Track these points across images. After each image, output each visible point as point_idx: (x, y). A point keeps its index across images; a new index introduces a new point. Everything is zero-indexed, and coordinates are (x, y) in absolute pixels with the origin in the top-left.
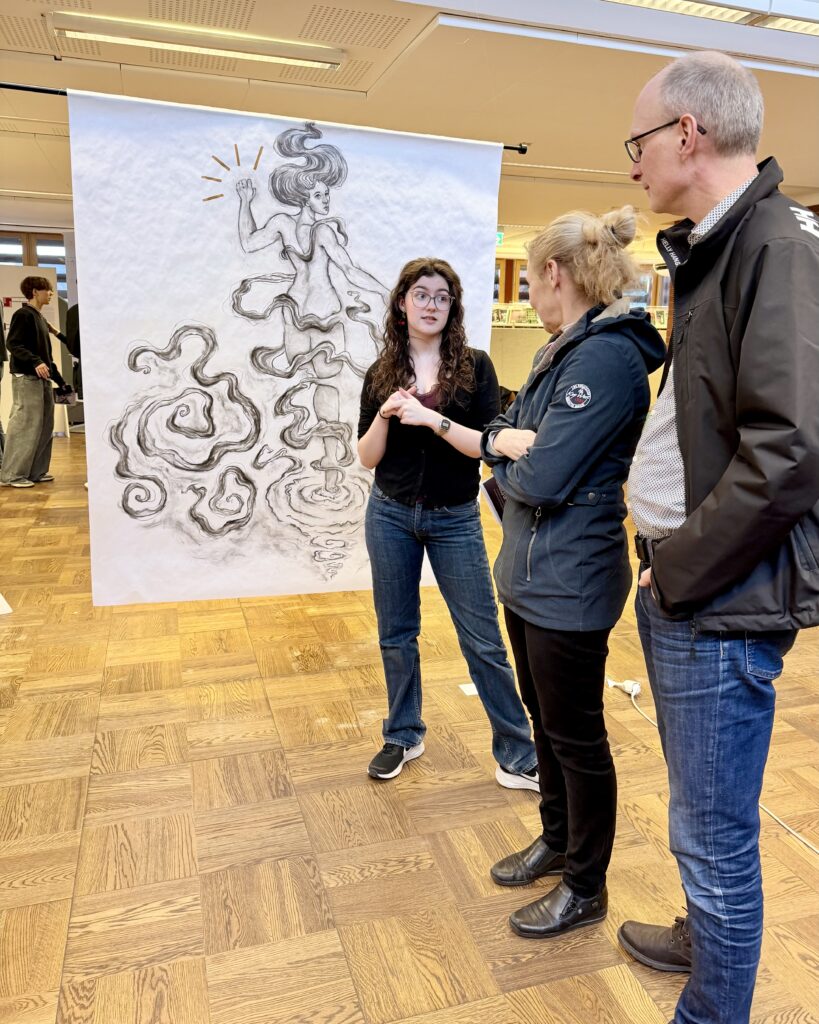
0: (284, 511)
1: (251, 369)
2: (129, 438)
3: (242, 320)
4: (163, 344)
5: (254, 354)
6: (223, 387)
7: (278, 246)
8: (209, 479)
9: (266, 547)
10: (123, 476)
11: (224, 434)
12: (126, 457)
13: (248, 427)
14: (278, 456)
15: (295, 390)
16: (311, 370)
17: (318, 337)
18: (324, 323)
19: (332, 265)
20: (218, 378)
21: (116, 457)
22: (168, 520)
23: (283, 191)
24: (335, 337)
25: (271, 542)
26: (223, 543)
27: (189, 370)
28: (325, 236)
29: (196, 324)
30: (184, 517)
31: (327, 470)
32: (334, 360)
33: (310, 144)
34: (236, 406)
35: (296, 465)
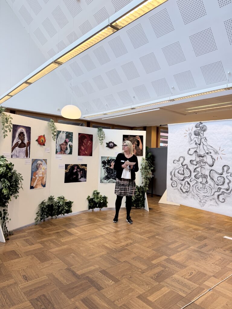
0: (195, 191)
1: (190, 164)
2: (173, 174)
3: (189, 155)
4: (177, 159)
5: (190, 161)
6: (186, 166)
7: (195, 143)
8: (183, 182)
9: (192, 197)
10: (172, 180)
11: (186, 175)
12: (172, 177)
13: (189, 174)
14: (194, 180)
15: (197, 168)
16: (200, 164)
17: (201, 158)
18: (202, 156)
19: (204, 145)
20: (185, 165)
21: (171, 177)
22: (177, 189)
23: (196, 134)
24: (204, 158)
25: (193, 197)
26: (185, 195)
27: (181, 164)
28: (203, 140)
29: (182, 156)
30: (179, 189)
31: (203, 184)
32: (204, 163)
33: (201, 125)
34: (188, 170)
35: (197, 182)
